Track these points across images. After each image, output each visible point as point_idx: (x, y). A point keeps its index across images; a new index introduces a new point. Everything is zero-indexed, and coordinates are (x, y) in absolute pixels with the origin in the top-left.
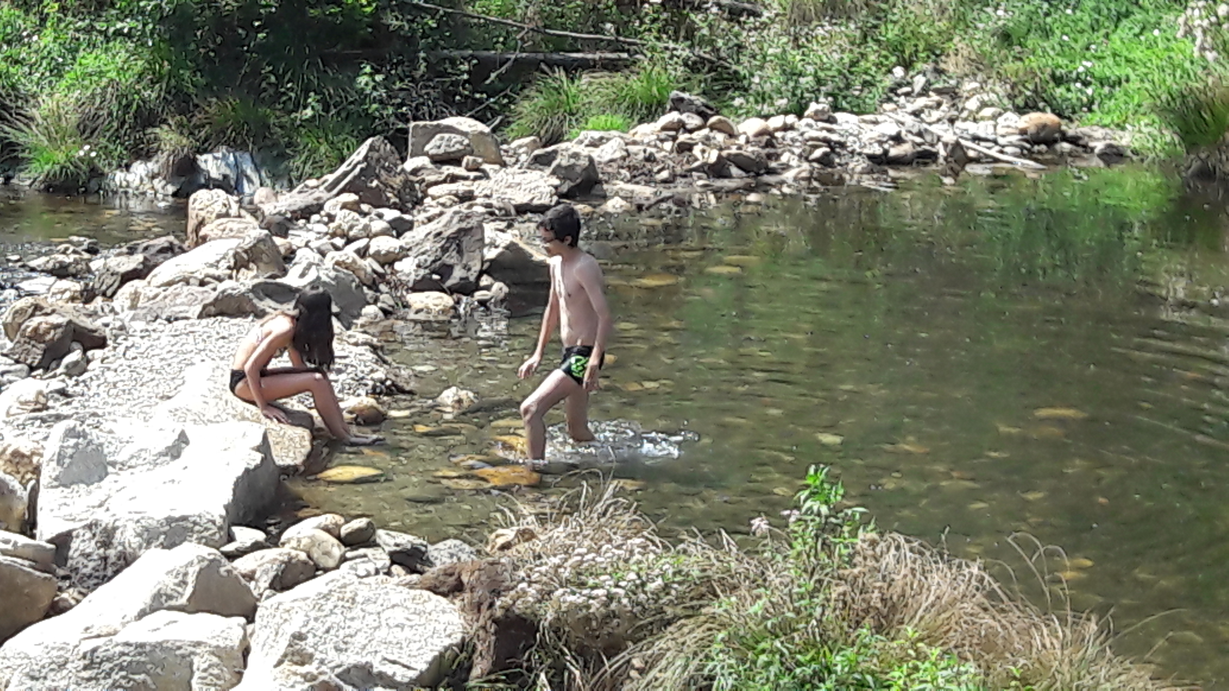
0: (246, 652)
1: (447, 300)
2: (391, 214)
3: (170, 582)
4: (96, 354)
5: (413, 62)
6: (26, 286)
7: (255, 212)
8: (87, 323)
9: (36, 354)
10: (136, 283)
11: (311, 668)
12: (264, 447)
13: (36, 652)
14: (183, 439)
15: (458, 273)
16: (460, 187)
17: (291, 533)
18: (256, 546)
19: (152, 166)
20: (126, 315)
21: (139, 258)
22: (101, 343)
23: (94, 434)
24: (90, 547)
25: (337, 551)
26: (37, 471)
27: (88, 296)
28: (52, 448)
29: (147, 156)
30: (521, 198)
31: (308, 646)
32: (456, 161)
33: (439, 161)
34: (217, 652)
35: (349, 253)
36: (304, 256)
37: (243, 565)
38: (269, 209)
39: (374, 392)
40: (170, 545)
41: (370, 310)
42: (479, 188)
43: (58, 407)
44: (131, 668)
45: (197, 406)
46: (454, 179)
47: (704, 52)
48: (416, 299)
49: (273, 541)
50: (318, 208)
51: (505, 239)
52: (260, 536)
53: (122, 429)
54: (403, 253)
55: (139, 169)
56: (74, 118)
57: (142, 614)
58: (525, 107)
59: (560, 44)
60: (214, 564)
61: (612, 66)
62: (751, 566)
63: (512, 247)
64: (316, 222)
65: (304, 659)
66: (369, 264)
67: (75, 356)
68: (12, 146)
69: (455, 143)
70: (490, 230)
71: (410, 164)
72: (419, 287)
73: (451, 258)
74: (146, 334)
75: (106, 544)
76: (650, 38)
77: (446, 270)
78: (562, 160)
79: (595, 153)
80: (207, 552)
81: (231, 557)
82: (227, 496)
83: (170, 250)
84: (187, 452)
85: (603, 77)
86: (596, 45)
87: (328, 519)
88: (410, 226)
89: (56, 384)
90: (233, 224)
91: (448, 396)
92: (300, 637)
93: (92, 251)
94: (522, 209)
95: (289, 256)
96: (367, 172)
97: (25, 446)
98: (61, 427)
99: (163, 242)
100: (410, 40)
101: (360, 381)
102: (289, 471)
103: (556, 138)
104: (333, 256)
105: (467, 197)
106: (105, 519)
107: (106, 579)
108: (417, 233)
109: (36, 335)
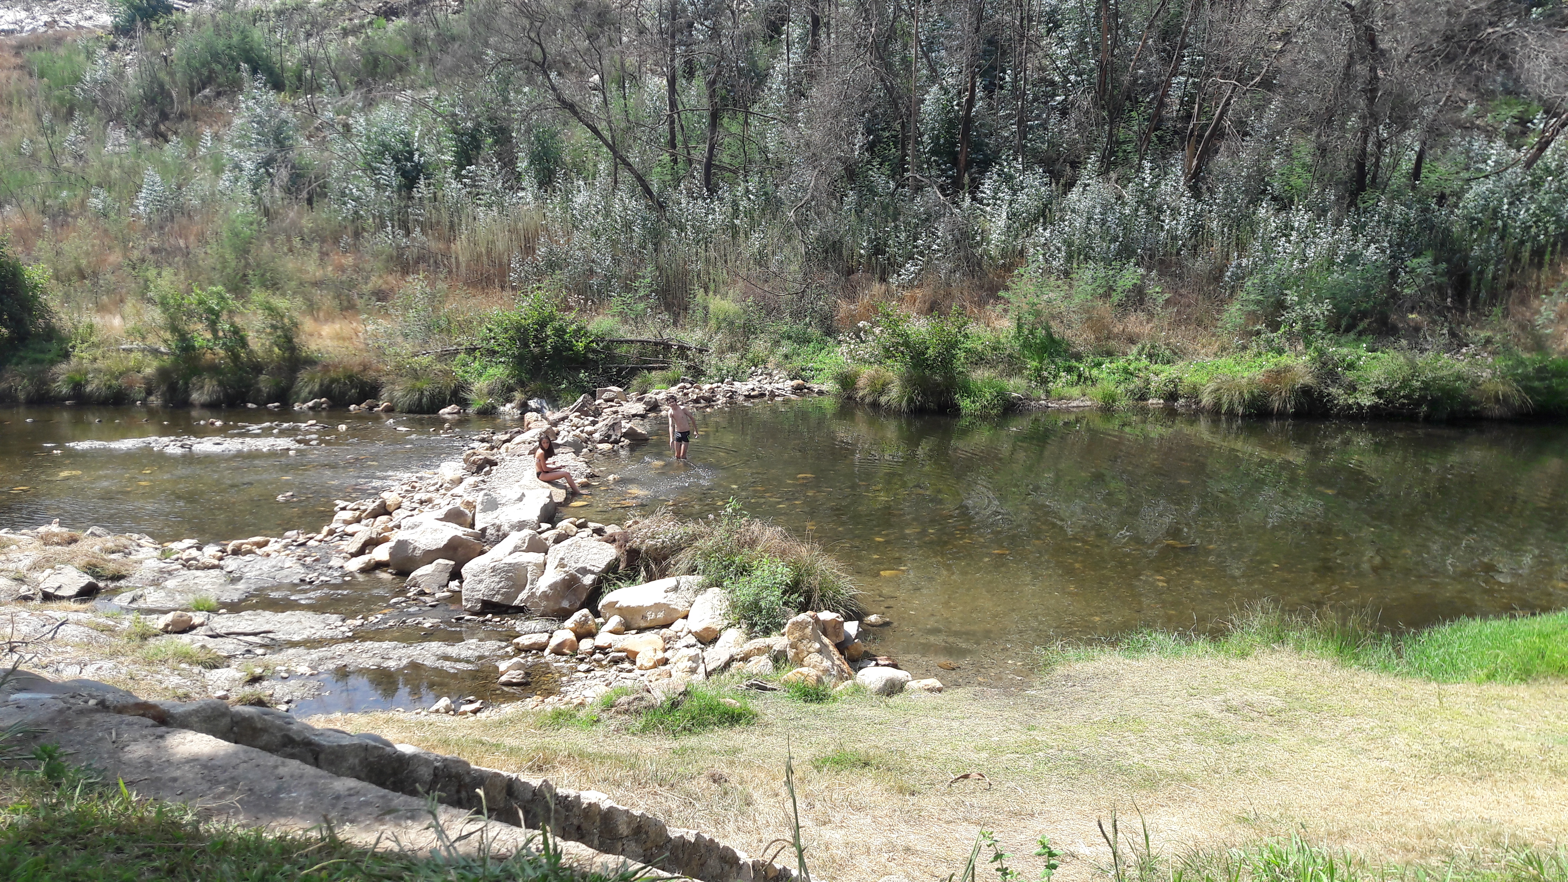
0: (545, 564)
1: (610, 446)
2: (591, 419)
3: (520, 542)
4: (494, 468)
5: (598, 369)
6: (471, 445)
7: (546, 419)
8: (492, 458)
9: (474, 469)
10: (507, 444)
11: (567, 569)
12: (550, 497)
13: (475, 567)
14: (523, 495)
15: (613, 437)
16: (614, 409)
17: (559, 524)
18: (548, 529)
19: (513, 405)
20: (504, 455)
21: (508, 436)
22: (496, 464)
23: (494, 495)
24: (493, 532)
25: (575, 529)
26: (475, 507)
27: (492, 448)
28: (479, 500)
29: (511, 402)
30: (634, 412)
31: (565, 562)
32: (612, 401)
33: (606, 401)
34: (535, 565)
35: (578, 432)
36: (563, 433)
37: (544, 536)
38: (551, 418)
39: (587, 477)
40: (519, 530)
41: (585, 450)
42: (620, 409)
43: (482, 486)
44: (507, 571)
45: (528, 484)
46: (611, 406)
47: (692, 363)
48: (600, 446)
49: (553, 528)
50: (567, 417)
51: (628, 426)
52: (549, 526)
53: (503, 492)
54: (595, 431)
55: (509, 406)
56: (486, 390)
57: (510, 554)
58: (635, 382)
59: (645, 362)
60: (534, 535)
61: (662, 369)
62: (708, 530)
63: (631, 428)
64: (566, 422)
65: (564, 566)
66: (584, 435)
67: (487, 469)
68: (466, 400)
69: (612, 395)
70: (623, 423)
71: (597, 402)
72: (601, 442)
73: (611, 432)
74: (510, 461)
75: (498, 530)
76: (674, 359)
77: (609, 436)
78: (646, 399)
79: (657, 397)
80: (532, 532)
81: (540, 533)
82: (538, 513)
83: (519, 432)
84: (525, 499)
85: (659, 372)
86: (656, 362)
87: (572, 519)
88: (597, 422)
89: (481, 478)
90: (540, 424)
91: (611, 477)
92: (562, 559)
93: (493, 433)
94: (634, 416)
95: (558, 433)
96: (583, 405)
97: (471, 499)
98: (483, 492)
99: (516, 430)
100: (596, 362)
101: (582, 474)
102: (560, 504)
103: (645, 392)
104: (572, 433)
105: (616, 412)
106: (498, 522)
107: (499, 542)
108: (600, 425)
109: (474, 462)
